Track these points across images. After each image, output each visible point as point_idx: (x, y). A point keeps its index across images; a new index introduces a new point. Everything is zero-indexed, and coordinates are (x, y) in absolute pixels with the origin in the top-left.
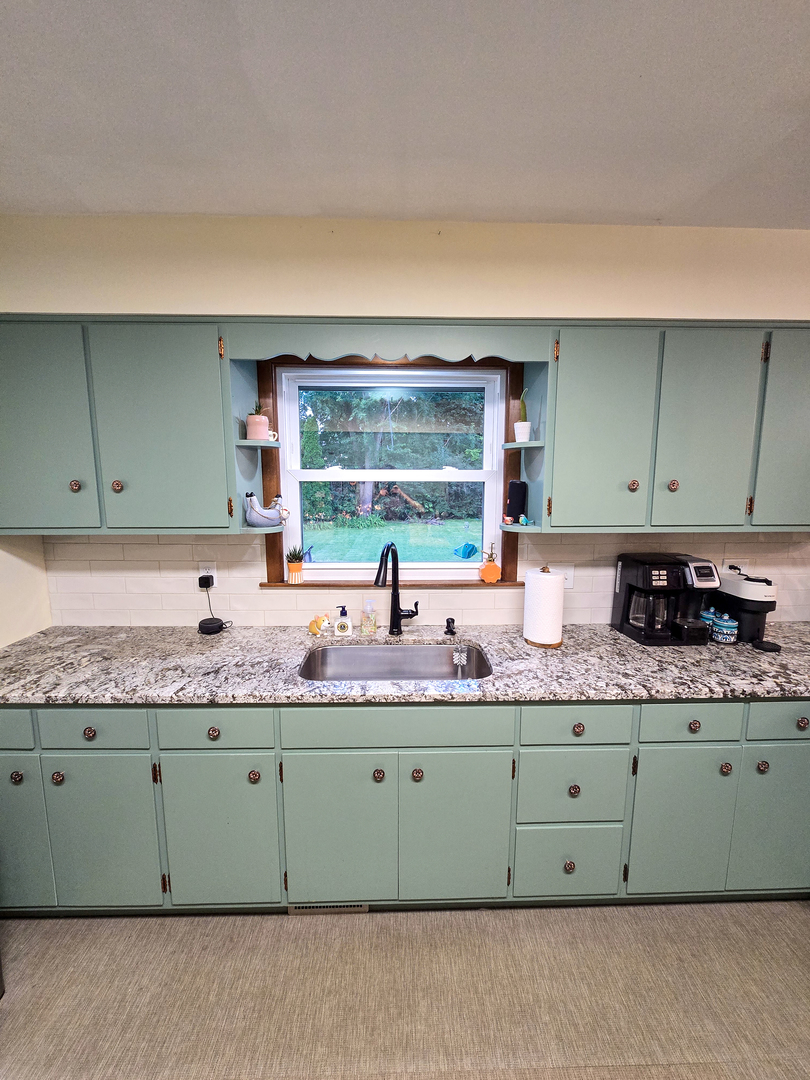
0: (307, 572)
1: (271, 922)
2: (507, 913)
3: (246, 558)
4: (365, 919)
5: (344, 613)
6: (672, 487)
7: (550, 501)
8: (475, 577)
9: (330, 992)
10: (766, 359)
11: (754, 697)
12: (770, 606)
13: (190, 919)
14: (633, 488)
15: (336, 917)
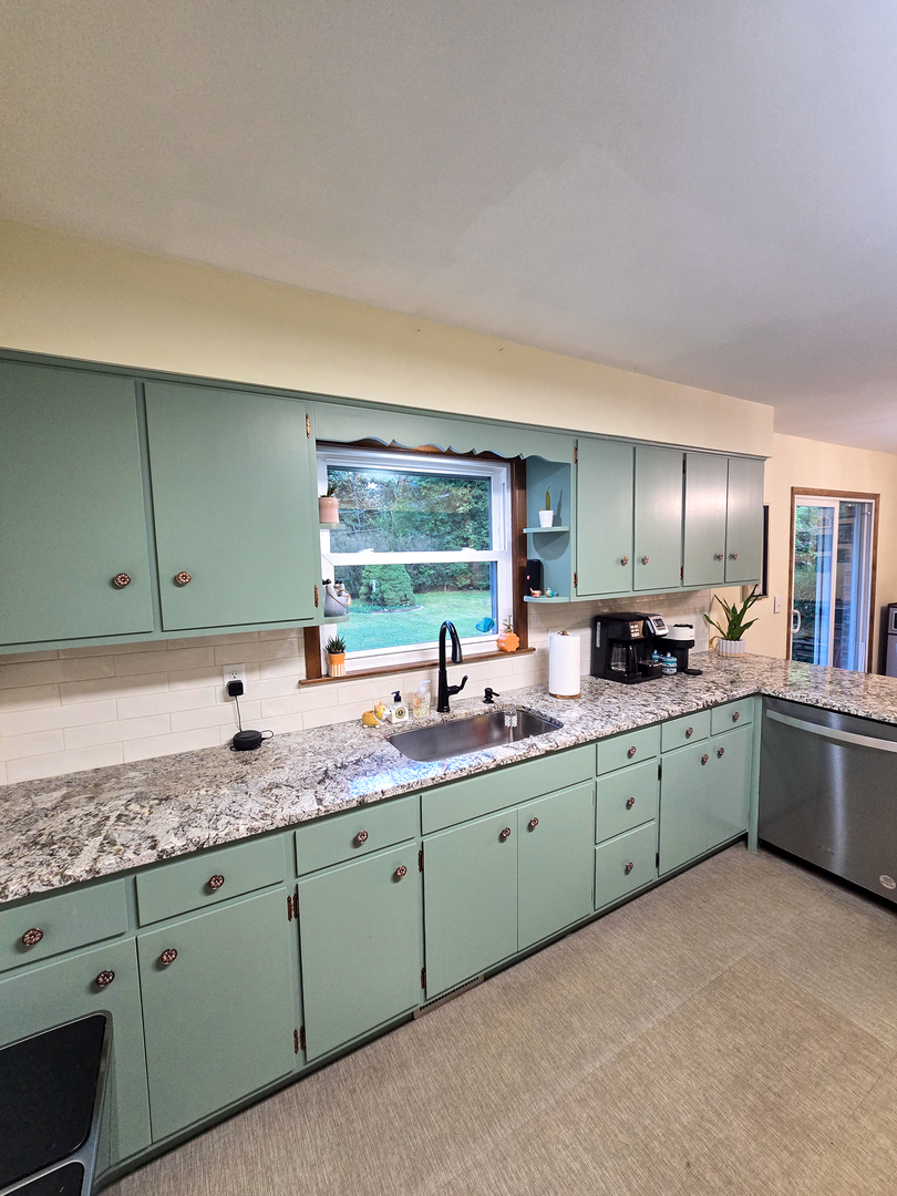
0: (350, 662)
1: (402, 1035)
2: (585, 930)
3: (280, 655)
4: (485, 989)
5: (398, 699)
6: (644, 561)
7: (575, 575)
8: (494, 648)
9: (500, 1055)
10: (684, 471)
11: (716, 704)
12: (690, 644)
13: (313, 1078)
14: (623, 562)
15: (459, 998)
